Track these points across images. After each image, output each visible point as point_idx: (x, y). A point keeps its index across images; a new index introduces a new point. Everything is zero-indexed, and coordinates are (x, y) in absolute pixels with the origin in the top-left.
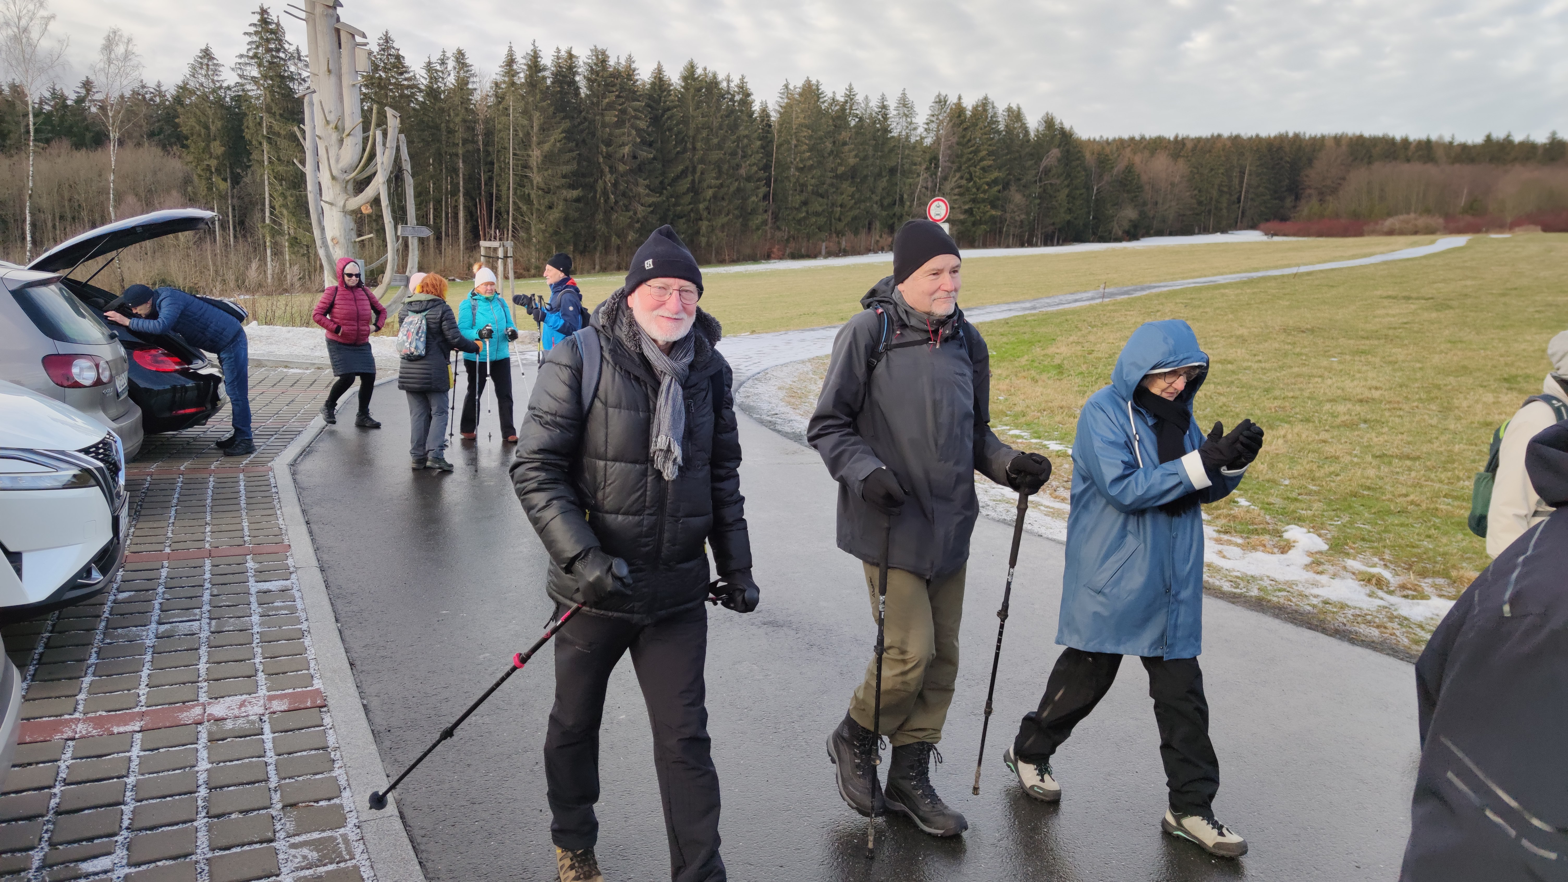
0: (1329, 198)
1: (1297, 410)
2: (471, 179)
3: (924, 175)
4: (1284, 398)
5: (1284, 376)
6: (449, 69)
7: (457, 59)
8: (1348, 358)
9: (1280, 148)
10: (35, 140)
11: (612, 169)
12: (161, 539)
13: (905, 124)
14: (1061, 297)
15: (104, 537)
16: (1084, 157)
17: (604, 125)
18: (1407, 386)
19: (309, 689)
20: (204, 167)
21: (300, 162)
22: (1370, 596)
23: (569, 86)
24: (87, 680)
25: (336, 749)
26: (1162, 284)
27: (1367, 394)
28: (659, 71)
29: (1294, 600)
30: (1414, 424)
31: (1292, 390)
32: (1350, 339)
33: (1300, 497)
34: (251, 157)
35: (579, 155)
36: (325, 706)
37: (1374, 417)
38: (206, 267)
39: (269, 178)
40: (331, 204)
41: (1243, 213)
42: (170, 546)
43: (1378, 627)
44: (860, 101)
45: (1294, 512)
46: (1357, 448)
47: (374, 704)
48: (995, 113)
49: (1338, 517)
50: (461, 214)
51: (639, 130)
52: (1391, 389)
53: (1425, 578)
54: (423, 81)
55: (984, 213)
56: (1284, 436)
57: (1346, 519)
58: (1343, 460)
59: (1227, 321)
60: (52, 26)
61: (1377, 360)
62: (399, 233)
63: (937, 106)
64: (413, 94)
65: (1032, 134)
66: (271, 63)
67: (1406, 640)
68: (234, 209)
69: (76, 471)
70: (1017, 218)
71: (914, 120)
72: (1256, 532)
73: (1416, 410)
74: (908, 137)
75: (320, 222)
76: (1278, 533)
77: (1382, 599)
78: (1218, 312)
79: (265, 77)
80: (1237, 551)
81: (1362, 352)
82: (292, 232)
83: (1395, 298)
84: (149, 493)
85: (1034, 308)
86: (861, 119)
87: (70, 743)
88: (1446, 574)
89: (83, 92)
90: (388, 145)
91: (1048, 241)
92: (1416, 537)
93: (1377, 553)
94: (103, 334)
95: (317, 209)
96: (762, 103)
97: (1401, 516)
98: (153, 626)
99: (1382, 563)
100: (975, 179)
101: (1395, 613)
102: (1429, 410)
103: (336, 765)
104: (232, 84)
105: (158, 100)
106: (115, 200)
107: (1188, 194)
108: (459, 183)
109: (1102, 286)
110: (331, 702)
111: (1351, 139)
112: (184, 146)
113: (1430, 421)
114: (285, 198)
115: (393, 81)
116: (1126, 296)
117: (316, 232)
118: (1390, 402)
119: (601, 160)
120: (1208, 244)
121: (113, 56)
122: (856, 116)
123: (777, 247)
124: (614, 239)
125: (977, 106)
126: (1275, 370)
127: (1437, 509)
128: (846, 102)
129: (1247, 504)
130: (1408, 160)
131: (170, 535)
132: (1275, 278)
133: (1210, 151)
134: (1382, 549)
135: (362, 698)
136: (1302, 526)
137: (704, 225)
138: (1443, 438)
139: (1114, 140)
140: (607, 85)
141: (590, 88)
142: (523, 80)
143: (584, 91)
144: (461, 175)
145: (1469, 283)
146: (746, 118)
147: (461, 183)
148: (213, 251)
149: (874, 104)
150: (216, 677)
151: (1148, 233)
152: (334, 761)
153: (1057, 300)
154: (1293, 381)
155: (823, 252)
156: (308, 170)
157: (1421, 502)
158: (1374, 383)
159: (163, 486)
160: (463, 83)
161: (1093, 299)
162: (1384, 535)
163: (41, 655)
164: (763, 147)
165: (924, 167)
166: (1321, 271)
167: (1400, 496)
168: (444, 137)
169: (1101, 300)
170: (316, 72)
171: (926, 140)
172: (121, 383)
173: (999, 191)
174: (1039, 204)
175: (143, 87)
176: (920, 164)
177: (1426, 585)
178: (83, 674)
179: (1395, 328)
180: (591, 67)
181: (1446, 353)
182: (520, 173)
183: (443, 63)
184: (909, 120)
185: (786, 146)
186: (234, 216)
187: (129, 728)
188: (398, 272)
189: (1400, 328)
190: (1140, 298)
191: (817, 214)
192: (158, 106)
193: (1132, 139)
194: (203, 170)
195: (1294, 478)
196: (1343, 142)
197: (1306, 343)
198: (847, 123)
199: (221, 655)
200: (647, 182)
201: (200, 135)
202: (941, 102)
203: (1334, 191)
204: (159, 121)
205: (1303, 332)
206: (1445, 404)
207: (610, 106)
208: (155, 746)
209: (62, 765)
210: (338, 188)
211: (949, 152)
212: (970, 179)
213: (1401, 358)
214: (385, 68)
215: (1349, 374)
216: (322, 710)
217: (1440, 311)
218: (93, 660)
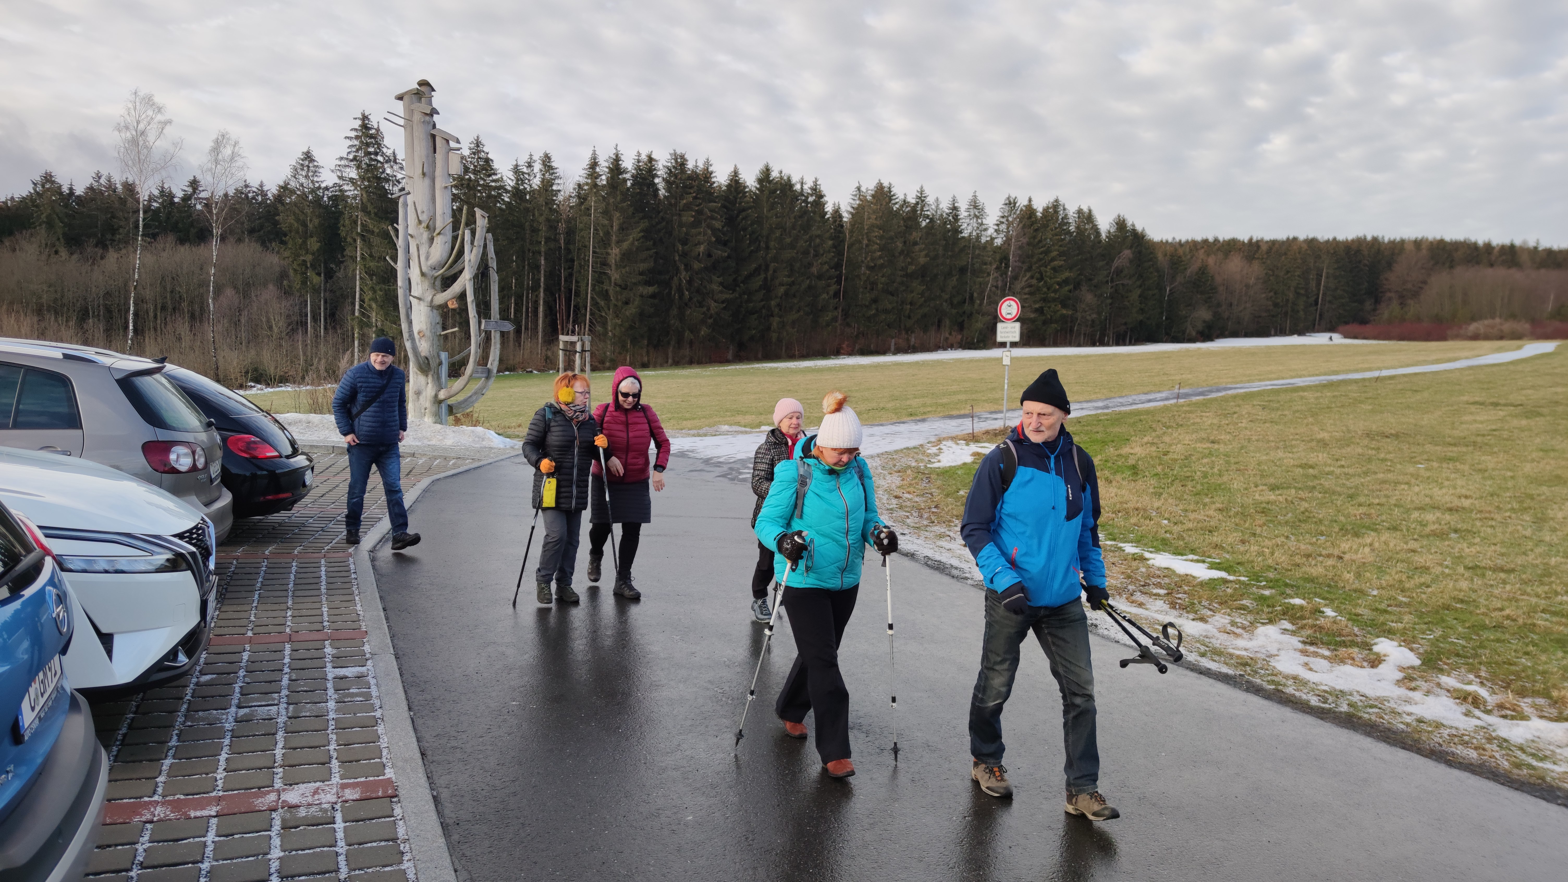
0: (1411, 302)
1: (1384, 517)
2: (552, 275)
3: (994, 275)
4: (1369, 505)
5: (1369, 482)
6: (535, 171)
7: (544, 162)
8: (1435, 464)
9: (1358, 251)
10: (142, 235)
11: (688, 267)
12: (243, 622)
13: (975, 225)
14: (1134, 397)
15: (194, 620)
16: (1156, 258)
17: (681, 225)
18: (1498, 496)
19: (381, 778)
20: (300, 262)
21: (391, 258)
22: (1466, 715)
23: (648, 188)
24: (167, 762)
25: (405, 841)
26: (1238, 386)
27: (1456, 503)
28: (736, 173)
29: (1386, 717)
30: (1507, 535)
31: (1378, 497)
32: (1437, 445)
33: (1389, 609)
34: (345, 253)
35: (656, 253)
36: (396, 796)
37: (1465, 527)
38: (297, 357)
39: (360, 273)
40: (419, 299)
41: (1321, 315)
42: (252, 630)
43: (1476, 748)
44: (931, 203)
45: (1383, 624)
46: (1449, 559)
47: (445, 795)
48: (1066, 215)
49: (1430, 630)
50: (541, 309)
51: (714, 230)
52: (1481, 498)
53: (1524, 697)
54: (510, 182)
55: (1055, 312)
56: (1371, 545)
57: (1438, 633)
58: (1433, 571)
59: (1307, 425)
60: (168, 129)
61: (1466, 468)
62: (483, 327)
63: (1007, 208)
64: (500, 195)
65: (1104, 236)
66: (369, 165)
67: (1506, 763)
68: (325, 302)
69: (169, 556)
70: (1088, 318)
71: (985, 222)
72: (1344, 644)
73: (1509, 521)
74: (978, 237)
75: (408, 316)
76: (1367, 646)
77: (1479, 718)
78: (1297, 415)
79: (362, 178)
80: (1325, 663)
81: (1450, 459)
82: (379, 324)
83: (1482, 404)
84: (235, 577)
85: (1107, 407)
86: (932, 220)
87: (149, 826)
88: (1546, 695)
89: (190, 190)
90: (476, 243)
91: (1120, 341)
92: (1513, 654)
93: (1472, 669)
94: (200, 421)
95: (406, 304)
96: (834, 204)
97: (1496, 631)
98: (233, 709)
99: (1478, 680)
100: (1045, 278)
101: (1494, 734)
102: (1522, 520)
103: (406, 858)
104: (331, 185)
105: (260, 198)
106: (214, 292)
107: (1263, 296)
108: (540, 279)
109: (1177, 387)
110: (402, 792)
111: (1431, 243)
112: (283, 242)
113: (1524, 532)
114: (375, 291)
115: (482, 182)
116: (1201, 398)
117: (404, 326)
118: (1481, 512)
119: (677, 258)
120: (1285, 346)
121: (220, 157)
122: (927, 217)
123: (846, 343)
124: (687, 333)
125: (1048, 208)
126: (1359, 476)
127: (1534, 625)
128: (917, 203)
129: (1334, 614)
130: (1491, 265)
131: (252, 618)
132: (1356, 381)
133: (1285, 254)
134: (1478, 666)
135: (432, 789)
136: (1392, 640)
137: (775, 322)
138: (1538, 550)
139: (1187, 242)
140: (685, 187)
141: (668, 189)
142: (605, 183)
143: (662, 192)
144: (542, 272)
145: (1559, 390)
146: (818, 219)
147: (542, 279)
148: (304, 341)
149: (945, 206)
150: (292, 763)
151: (1224, 333)
152: (403, 853)
153: (1130, 400)
154: (1378, 487)
155: (893, 348)
156: (400, 266)
157: (1518, 616)
158: (1464, 491)
159: (248, 570)
160: (547, 185)
161: (1167, 399)
162: (1480, 651)
163: (125, 735)
164: (834, 246)
165: (994, 266)
166: (1404, 375)
167: (1495, 610)
168: (527, 236)
169: (1175, 401)
170: (411, 175)
171: (996, 241)
172: (215, 469)
173: (1070, 291)
174: (1111, 304)
175: (247, 186)
176: (991, 264)
177: (1525, 705)
178: (164, 757)
179: (1484, 435)
180: (670, 170)
181: (1538, 462)
182: (599, 270)
183: (530, 165)
184: (980, 221)
185: (857, 245)
186: (325, 309)
187: (205, 813)
188: (479, 365)
189: (1488, 435)
190: (1216, 399)
191: (886, 311)
192: (260, 204)
193: (1205, 241)
194: (299, 265)
195: (1383, 588)
196: (1424, 246)
197: (1391, 449)
198: (918, 224)
199: (297, 741)
200: (720, 279)
201: (297, 232)
202: (1011, 204)
203: (1415, 294)
204: (259, 218)
205: (1387, 437)
206: (1539, 515)
207: (687, 207)
208: (230, 832)
209: (140, 848)
210: (426, 284)
211: (1019, 252)
212: (1041, 279)
213: (1491, 466)
214: (475, 170)
215: (1436, 481)
216: (393, 800)
217: (1530, 418)
218: (174, 742)
